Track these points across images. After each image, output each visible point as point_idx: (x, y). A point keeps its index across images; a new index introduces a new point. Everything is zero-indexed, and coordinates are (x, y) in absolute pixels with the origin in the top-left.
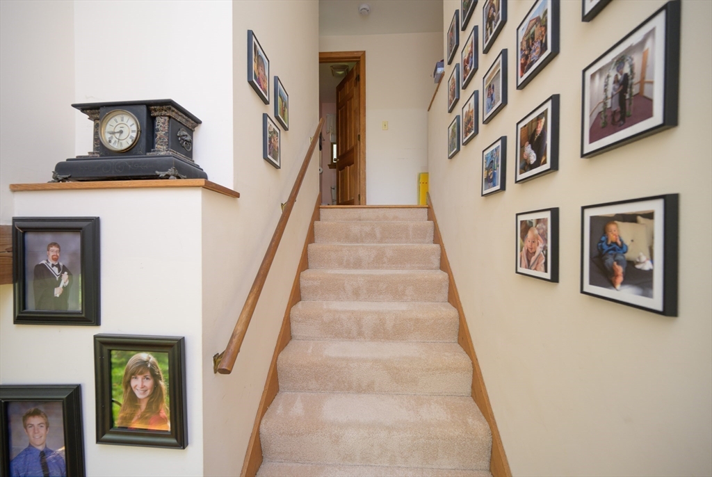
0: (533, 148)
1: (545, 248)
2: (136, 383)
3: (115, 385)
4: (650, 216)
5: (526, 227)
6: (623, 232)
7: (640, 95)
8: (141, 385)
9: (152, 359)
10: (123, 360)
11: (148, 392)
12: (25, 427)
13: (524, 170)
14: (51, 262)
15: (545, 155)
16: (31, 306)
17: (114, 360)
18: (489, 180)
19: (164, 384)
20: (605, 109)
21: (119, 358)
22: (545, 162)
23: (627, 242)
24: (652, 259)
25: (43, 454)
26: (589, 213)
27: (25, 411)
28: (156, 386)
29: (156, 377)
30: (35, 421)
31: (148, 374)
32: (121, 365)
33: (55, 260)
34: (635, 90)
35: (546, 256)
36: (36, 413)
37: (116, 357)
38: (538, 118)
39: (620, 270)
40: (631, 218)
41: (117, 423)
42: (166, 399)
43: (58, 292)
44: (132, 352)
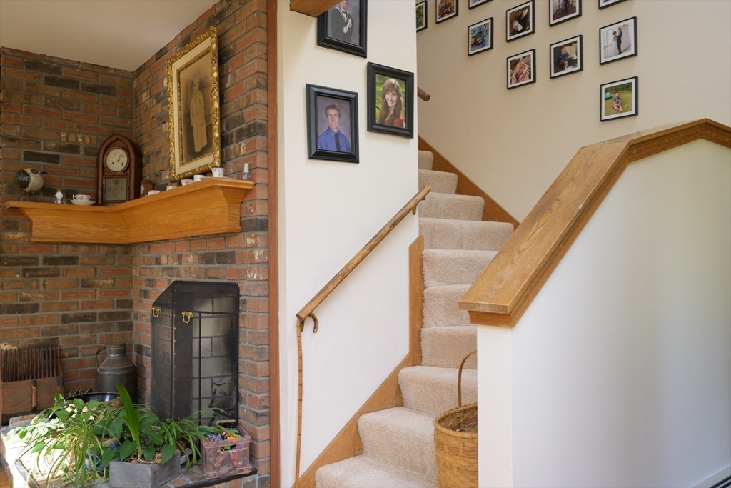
0: (519, 23)
1: (530, 69)
2: (388, 97)
3: (377, 97)
4: (576, 42)
5: (514, 64)
6: (567, 50)
7: (572, 5)
8: (391, 98)
9: (397, 84)
10: (382, 81)
11: (394, 103)
12: (326, 115)
13: (512, 34)
14: (342, 10)
15: (529, 25)
16: (330, 34)
17: (377, 81)
18: (475, 44)
19: (402, 100)
20: (559, 9)
21: (380, 80)
22: (529, 29)
23: (568, 52)
24: (577, 55)
25: (337, 135)
26: (553, 47)
27: (327, 105)
28: (399, 100)
29: (399, 95)
30: (333, 112)
31: (395, 92)
32: (381, 84)
33: (345, 9)
34: (570, 3)
35: (530, 72)
36: (333, 107)
37: (378, 78)
38: (523, 9)
39: (566, 63)
40: (570, 44)
41: (377, 121)
42: (403, 108)
43: (345, 30)
44: (387, 77)
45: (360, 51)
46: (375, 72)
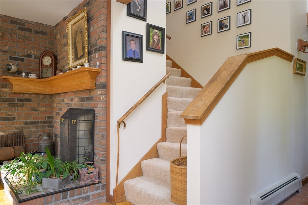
0: (206, 11)
1: (210, 29)
2: (155, 37)
3: (150, 37)
4: (228, 19)
5: (204, 27)
6: (224, 21)
7: (227, 4)
8: (155, 38)
9: (158, 32)
10: (152, 31)
11: (157, 40)
12: (130, 43)
13: (204, 15)
14: (137, 2)
15: (210, 12)
18: (189, 19)
19: (160, 38)
21: (151, 30)
22: (210, 13)
24: (228, 24)
25: (134, 52)
26: (219, 20)
27: (130, 39)
28: (159, 39)
29: (159, 37)
30: (133, 42)
31: (157, 35)
32: (152, 32)
33: (138, 2)
35: (210, 30)
36: (133, 40)
38: (208, 6)
39: (224, 26)
40: (226, 19)
41: (150, 47)
42: (161, 42)
43: (138, 10)
45: (144, 19)
46: (150, 27)
